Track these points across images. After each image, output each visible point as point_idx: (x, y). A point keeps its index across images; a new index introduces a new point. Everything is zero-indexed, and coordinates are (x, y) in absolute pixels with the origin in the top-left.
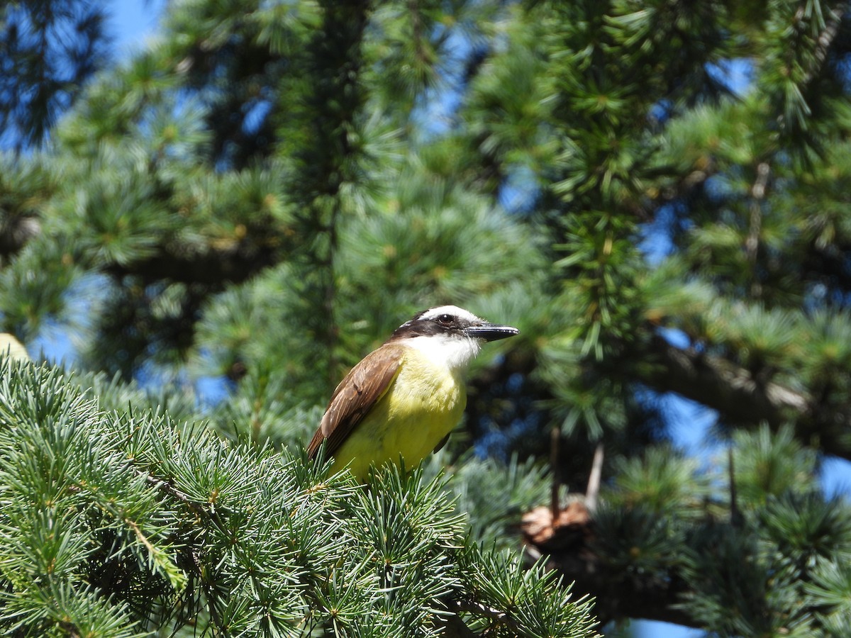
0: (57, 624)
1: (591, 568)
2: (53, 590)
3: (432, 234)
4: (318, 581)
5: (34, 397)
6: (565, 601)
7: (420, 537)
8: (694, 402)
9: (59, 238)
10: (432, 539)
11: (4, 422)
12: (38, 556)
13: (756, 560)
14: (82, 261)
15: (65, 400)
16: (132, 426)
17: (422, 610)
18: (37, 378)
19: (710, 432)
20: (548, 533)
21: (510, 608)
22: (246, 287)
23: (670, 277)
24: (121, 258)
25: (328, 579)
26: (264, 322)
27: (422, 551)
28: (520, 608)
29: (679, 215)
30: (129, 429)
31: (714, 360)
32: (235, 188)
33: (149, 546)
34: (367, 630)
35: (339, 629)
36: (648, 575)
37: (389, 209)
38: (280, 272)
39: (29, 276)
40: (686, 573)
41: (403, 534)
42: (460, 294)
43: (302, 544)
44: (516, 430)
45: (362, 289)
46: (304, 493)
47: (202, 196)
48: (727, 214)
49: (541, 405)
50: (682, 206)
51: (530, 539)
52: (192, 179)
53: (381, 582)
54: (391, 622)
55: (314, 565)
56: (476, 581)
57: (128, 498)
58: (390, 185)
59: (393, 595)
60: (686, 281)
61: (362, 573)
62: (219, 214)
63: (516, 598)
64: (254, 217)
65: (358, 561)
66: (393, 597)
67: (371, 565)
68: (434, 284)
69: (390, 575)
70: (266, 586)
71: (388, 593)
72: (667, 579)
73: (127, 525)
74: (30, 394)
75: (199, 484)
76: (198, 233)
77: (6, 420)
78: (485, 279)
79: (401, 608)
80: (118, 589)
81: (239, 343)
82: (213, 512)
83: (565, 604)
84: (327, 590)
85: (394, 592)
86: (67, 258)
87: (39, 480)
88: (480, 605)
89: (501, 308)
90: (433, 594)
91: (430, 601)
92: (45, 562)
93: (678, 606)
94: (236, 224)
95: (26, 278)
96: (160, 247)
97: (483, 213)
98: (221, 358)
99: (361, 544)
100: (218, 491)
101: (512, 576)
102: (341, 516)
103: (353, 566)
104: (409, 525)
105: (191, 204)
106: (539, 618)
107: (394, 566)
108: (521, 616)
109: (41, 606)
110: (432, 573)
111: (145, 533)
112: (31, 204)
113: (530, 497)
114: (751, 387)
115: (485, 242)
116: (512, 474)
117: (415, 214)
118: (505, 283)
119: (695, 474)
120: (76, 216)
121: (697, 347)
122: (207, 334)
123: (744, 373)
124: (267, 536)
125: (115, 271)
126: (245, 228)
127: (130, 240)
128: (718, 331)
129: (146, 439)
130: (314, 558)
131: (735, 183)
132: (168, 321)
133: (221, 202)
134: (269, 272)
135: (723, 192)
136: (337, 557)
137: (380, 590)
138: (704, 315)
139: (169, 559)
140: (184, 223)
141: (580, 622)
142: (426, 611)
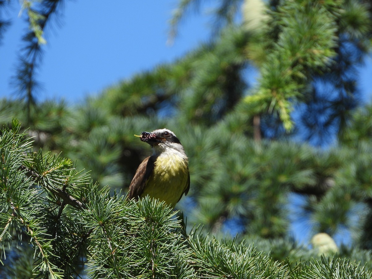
9: (344, 187)
14: (355, 197)
39: (330, 206)
86: (348, 196)
112: (328, 172)
120: (350, 177)
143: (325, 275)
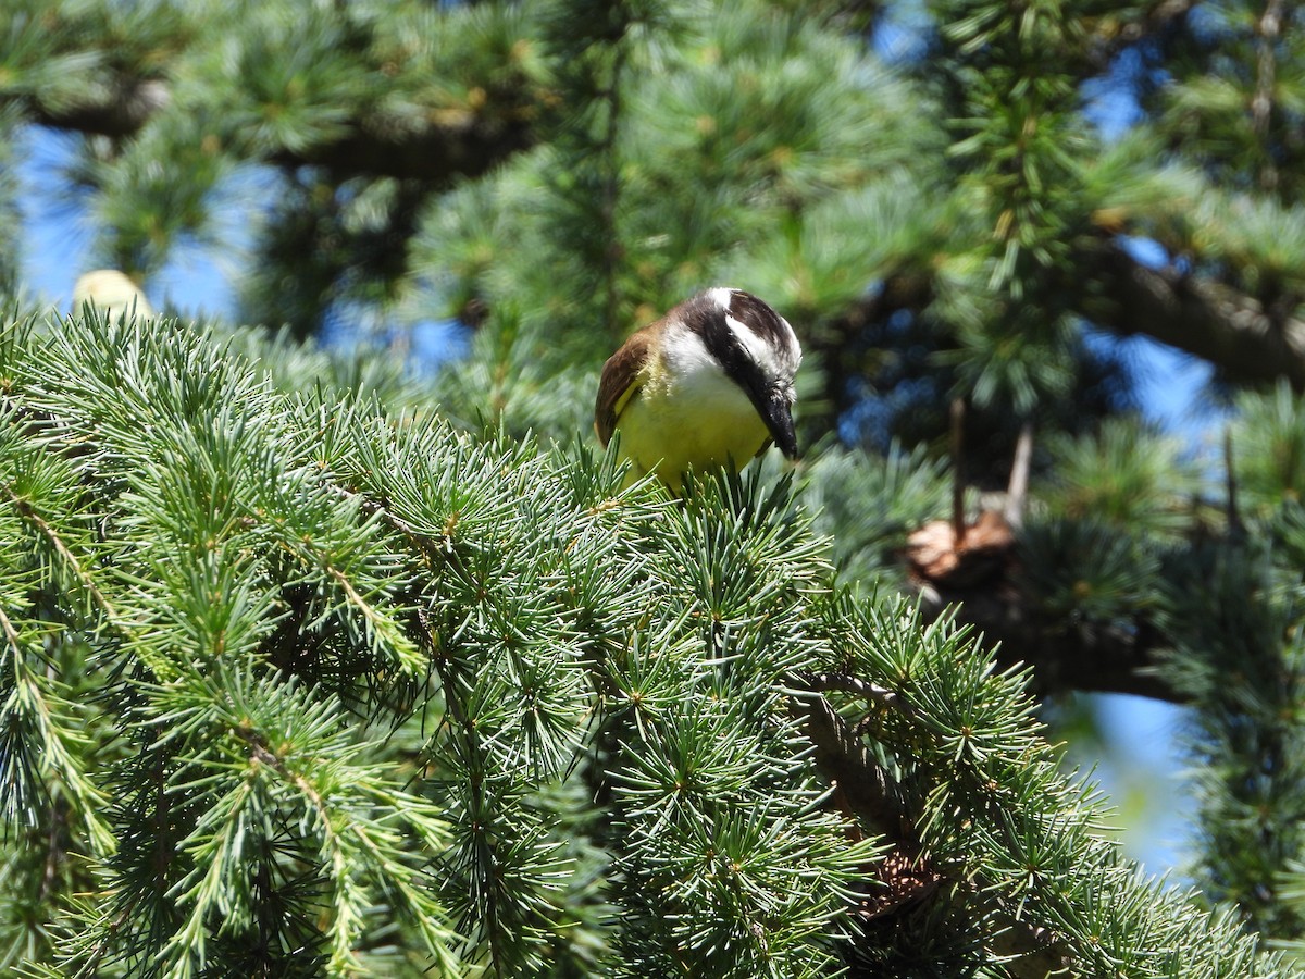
0: (232, 732)
1: (1014, 614)
2: (225, 680)
3: (770, 96)
4: (610, 648)
5: (179, 377)
6: (986, 672)
7: (764, 578)
8: (1174, 350)
9: (198, 112)
10: (783, 580)
11: (134, 418)
12: (198, 627)
13: (1268, 597)
14: (236, 148)
15: (225, 383)
16: (323, 416)
17: (771, 691)
18: (181, 349)
19: (1200, 397)
20: (950, 562)
21: (902, 684)
22: (486, 183)
23: (1135, 159)
24: (294, 140)
25: (626, 647)
26: (515, 235)
27: (768, 600)
28: (918, 684)
29: (1149, 64)
30: (319, 420)
31: (1205, 284)
32: (467, 30)
33: (368, 610)
34: (688, 724)
35: (644, 724)
36: (1104, 623)
37: (702, 59)
38: (537, 159)
39: (153, 171)
40: (1161, 619)
41: (738, 576)
42: (813, 188)
43: (586, 595)
44: (901, 397)
45: (663, 183)
46: (586, 515)
47: (417, 43)
48: (1222, 62)
49: (941, 358)
50: (1154, 50)
51: (921, 572)
52: (402, 17)
53: (708, 648)
54: (725, 710)
55: (605, 625)
56: (849, 644)
57: (333, 534)
58: (705, 25)
59: (726, 669)
60: (1160, 164)
61: (678, 636)
62: (444, 71)
63: (912, 670)
64: (497, 76)
65: (670, 617)
66: (727, 673)
67: (692, 624)
68: (773, 174)
69: (722, 638)
70: (530, 663)
71: (718, 666)
72: (1133, 629)
73: (331, 578)
74: (172, 373)
75: (428, 507)
76: (410, 100)
77: (136, 415)
78: (852, 166)
79: (739, 688)
80: (302, 663)
81: (476, 269)
82: (450, 550)
83: (987, 678)
84: (625, 664)
85: (729, 663)
86: (210, 143)
87: (194, 510)
88: (856, 681)
89: (877, 208)
90: (788, 664)
91: (783, 675)
92: (210, 635)
93: (1150, 671)
94: (469, 87)
95: (147, 174)
96: (353, 122)
97: (850, 66)
98: (450, 293)
99: (674, 592)
100: (457, 517)
101: (905, 635)
102: (644, 548)
103: (664, 626)
104: (746, 560)
105: (400, 57)
106: (946, 698)
107: (727, 624)
108: (919, 696)
109: (206, 705)
110: (784, 633)
111: (360, 590)
112: (155, 58)
113: (919, 506)
114: (1262, 325)
115: (852, 108)
116: (892, 472)
117: (744, 66)
118: (882, 171)
119: (1179, 460)
120: (222, 78)
121: (1178, 266)
122: (428, 256)
123: (1251, 303)
124: (532, 587)
125: (286, 160)
126: (484, 93)
127: (307, 112)
128: (1210, 242)
129: (344, 436)
130: (604, 615)
131: (1234, 14)
132: (368, 237)
133: (448, 53)
134: (521, 159)
135: (1216, 28)
136: (640, 612)
137: (707, 662)
138: (1187, 216)
139: (398, 629)
140: (390, 86)
141: (1010, 704)
142: (778, 691)
143: (93, 365)
